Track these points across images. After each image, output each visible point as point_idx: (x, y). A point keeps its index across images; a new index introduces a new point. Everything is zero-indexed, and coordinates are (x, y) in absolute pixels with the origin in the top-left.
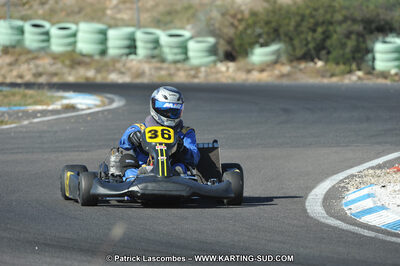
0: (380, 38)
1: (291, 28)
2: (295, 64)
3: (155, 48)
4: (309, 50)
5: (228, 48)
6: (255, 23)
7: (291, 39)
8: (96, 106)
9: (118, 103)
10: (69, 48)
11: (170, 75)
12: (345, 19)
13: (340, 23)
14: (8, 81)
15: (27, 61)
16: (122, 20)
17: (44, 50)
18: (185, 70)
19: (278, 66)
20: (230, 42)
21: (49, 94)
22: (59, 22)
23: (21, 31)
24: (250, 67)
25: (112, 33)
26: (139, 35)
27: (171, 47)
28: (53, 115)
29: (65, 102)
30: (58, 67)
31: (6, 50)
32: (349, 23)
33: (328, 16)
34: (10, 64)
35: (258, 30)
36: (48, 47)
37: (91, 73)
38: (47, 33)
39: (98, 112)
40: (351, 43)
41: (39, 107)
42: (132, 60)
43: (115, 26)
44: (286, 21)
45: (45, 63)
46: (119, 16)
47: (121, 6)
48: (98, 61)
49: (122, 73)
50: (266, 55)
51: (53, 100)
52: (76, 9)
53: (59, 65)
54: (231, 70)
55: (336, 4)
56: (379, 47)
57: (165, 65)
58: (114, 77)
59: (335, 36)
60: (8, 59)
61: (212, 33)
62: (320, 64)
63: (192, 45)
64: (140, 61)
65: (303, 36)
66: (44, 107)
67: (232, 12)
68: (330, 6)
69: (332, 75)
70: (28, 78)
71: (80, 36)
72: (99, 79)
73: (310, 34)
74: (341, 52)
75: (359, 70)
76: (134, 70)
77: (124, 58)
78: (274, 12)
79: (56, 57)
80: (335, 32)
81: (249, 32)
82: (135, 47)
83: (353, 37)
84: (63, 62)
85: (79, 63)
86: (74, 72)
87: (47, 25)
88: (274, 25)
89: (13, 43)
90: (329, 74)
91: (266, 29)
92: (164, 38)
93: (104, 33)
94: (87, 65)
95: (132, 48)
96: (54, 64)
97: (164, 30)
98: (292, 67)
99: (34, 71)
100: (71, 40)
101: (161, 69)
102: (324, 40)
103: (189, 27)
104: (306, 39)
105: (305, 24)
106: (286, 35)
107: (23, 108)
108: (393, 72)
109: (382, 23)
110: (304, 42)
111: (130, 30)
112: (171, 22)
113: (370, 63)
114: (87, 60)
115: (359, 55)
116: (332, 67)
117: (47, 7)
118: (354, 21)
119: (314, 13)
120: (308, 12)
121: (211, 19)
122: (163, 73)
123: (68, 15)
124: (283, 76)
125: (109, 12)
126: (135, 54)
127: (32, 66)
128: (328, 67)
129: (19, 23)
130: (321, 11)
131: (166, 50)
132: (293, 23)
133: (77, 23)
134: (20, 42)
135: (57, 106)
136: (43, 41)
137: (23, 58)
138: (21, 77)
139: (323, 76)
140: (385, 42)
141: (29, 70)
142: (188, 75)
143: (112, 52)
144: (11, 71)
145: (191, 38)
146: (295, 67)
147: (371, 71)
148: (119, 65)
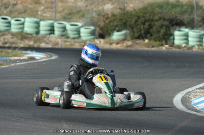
0: (177, 29)
1: (133, 23)
2: (134, 40)
3: (64, 31)
4: (141, 34)
5: (101, 32)
6: (114, 20)
7: (132, 28)
8: (45, 58)
10: (20, 30)
11: (71, 45)
12: (160, 18)
13: (157, 21)
16: (47, 17)
17: (7, 31)
18: (79, 43)
19: (126, 42)
20: (101, 29)
22: (15, 17)
24: (111, 42)
25: (42, 23)
26: (56, 25)
27: (72, 31)
32: (162, 20)
33: (151, 17)
35: (116, 23)
36: (10, 29)
37: (31, 43)
38: (9, 23)
40: (163, 31)
41: (16, 58)
42: (52, 37)
44: (131, 19)
45: (8, 37)
46: (45, 15)
47: (46, 10)
48: (35, 37)
49: (48, 43)
50: (120, 35)
52: (23, 11)
53: (15, 39)
54: (102, 43)
55: (155, 11)
56: (176, 33)
57: (69, 40)
58: (43, 45)
59: (155, 27)
61: (93, 24)
62: (147, 41)
63: (82, 30)
64: (56, 38)
65: (138, 27)
67: (103, 14)
68: (152, 12)
69: (153, 47)
71: (26, 24)
73: (142, 26)
74: (157, 35)
75: (166, 44)
76: (53, 42)
77: (48, 35)
78: (124, 14)
79: (13, 35)
80: (155, 25)
81: (111, 24)
82: (54, 30)
83: (164, 27)
84: (17, 37)
85: (25, 38)
86: (23, 42)
87: (9, 18)
88: (124, 21)
90: (151, 46)
91: (120, 23)
92: (68, 27)
93: (38, 23)
94: (30, 39)
95: (52, 31)
96: (13, 38)
97: (68, 22)
98: (133, 42)
99: (3, 41)
100: (22, 26)
101: (67, 41)
102: (149, 29)
103: (81, 21)
104: (140, 28)
105: (140, 20)
106: (130, 26)
107: (8, 58)
108: (183, 45)
109: (178, 21)
110: (139, 30)
111: (51, 22)
112: (71, 18)
113: (172, 41)
114: (29, 36)
115: (167, 37)
116: (153, 42)
117: (8, 9)
118: (164, 20)
119: (144, 15)
120: (141, 14)
121: (92, 18)
122: (68, 43)
123: (19, 14)
124: (128, 46)
125: (39, 13)
126: (54, 34)
127: (2, 39)
128: (151, 42)
130: (148, 14)
131: (69, 32)
132: (134, 20)
133: (24, 18)
135: (25, 57)
136: (7, 26)
139: (148, 47)
140: (180, 31)
142: (81, 45)
143: (42, 32)
145: (82, 26)
146: (134, 42)
147: (173, 45)
148: (45, 39)
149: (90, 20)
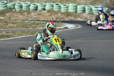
3: (91, 11)
9: (80, 27)
10: (66, 11)
14: (49, 20)
15: (55, 15)
16: (82, 3)
17: (59, 11)
21: (60, 24)
22: (63, 3)
23: (53, 6)
25: (78, 7)
26: (86, 7)
27: (95, 11)
28: (61, 30)
29: (65, 26)
30: (63, 16)
31: (48, 11)
34: (49, 15)
36: (60, 11)
37: (72, 18)
38: (60, 7)
39: (74, 29)
42: (84, 14)
43: (79, 4)
45: (59, 15)
46: (81, 2)
48: (74, 15)
49: (81, 18)
51: (61, 26)
57: (94, 16)
58: (79, 19)
60: (49, 14)
61: (107, 7)
64: (86, 15)
66: (59, 28)
67: (113, 1)
70: (55, 19)
71: (69, 7)
72: (75, 20)
76: (85, 17)
77: (82, 14)
79: (62, 13)
84: (65, 15)
85: (69, 15)
86: (67, 18)
87: (60, 4)
89: (51, 9)
92: (93, 8)
93: (76, 7)
94: (71, 16)
95: (84, 11)
96: (62, 15)
97: (93, 6)
99: (56, 17)
100: (67, 8)
101: (92, 17)
103: (101, 5)
111: (83, 6)
112: (96, 3)
114: (71, 14)
121: (107, 3)
123: (66, 1)
126: (85, 12)
127: (56, 16)
129: (52, 4)
133: (68, 4)
134: (52, 9)
135: (62, 27)
136: (59, 9)
137: (53, 14)
138: (53, 19)
141: (55, 17)
143: (79, 12)
144: (50, 17)
148: (80, 16)
149: (106, 4)
